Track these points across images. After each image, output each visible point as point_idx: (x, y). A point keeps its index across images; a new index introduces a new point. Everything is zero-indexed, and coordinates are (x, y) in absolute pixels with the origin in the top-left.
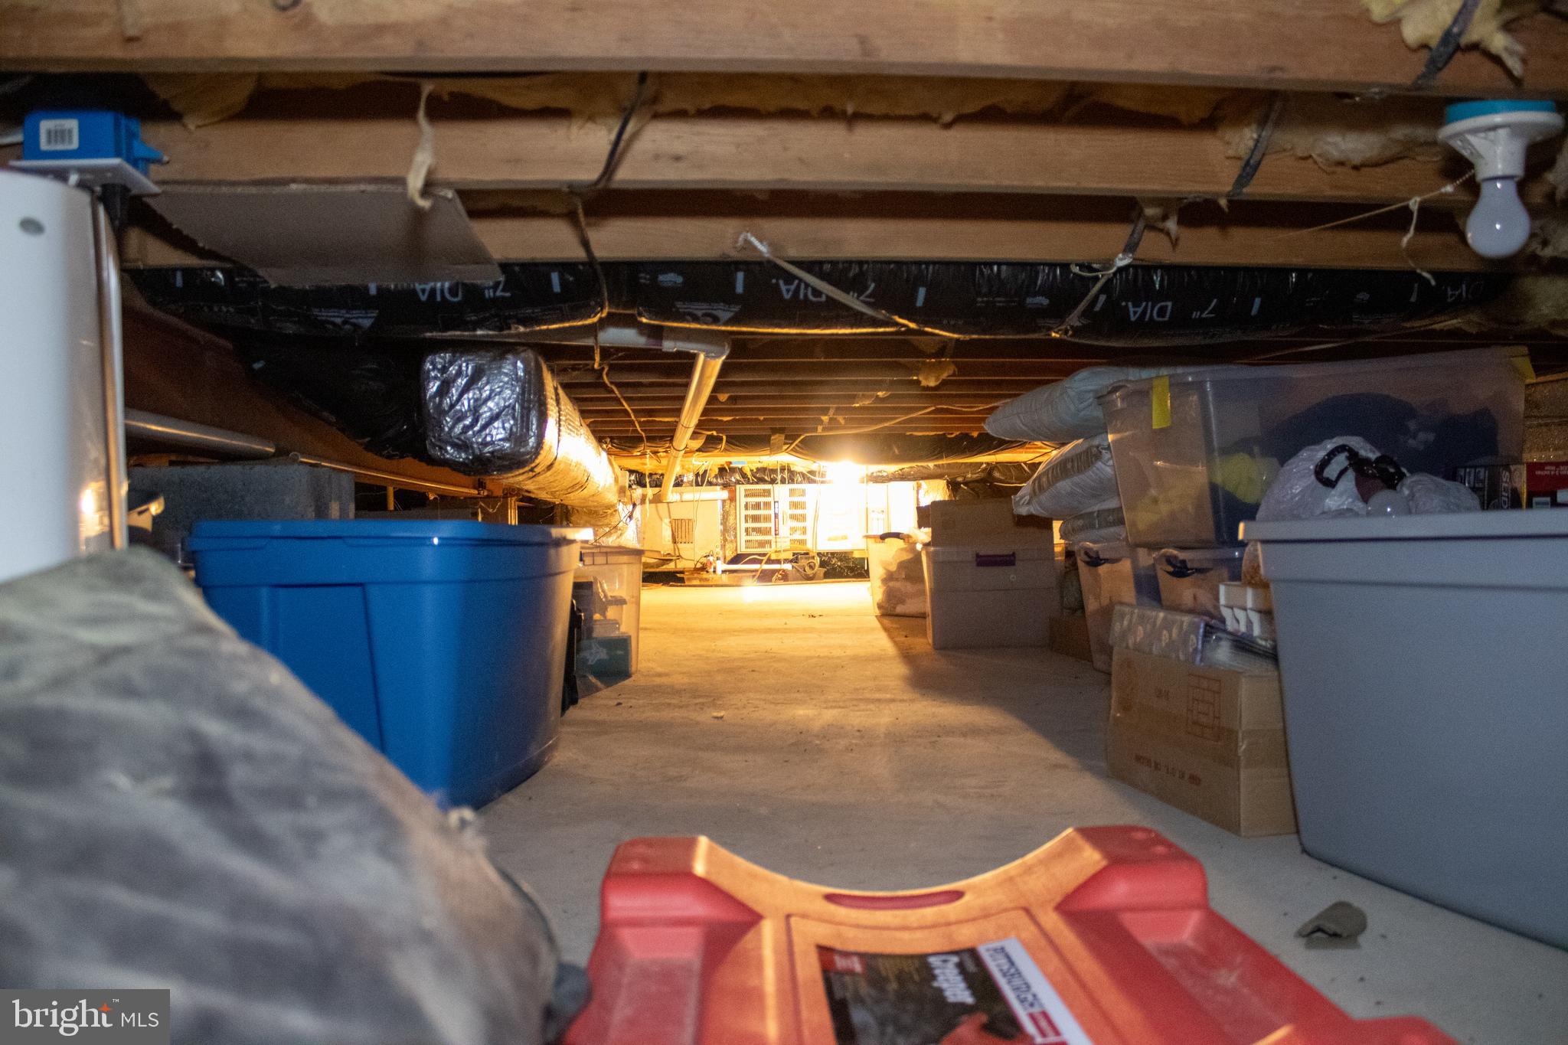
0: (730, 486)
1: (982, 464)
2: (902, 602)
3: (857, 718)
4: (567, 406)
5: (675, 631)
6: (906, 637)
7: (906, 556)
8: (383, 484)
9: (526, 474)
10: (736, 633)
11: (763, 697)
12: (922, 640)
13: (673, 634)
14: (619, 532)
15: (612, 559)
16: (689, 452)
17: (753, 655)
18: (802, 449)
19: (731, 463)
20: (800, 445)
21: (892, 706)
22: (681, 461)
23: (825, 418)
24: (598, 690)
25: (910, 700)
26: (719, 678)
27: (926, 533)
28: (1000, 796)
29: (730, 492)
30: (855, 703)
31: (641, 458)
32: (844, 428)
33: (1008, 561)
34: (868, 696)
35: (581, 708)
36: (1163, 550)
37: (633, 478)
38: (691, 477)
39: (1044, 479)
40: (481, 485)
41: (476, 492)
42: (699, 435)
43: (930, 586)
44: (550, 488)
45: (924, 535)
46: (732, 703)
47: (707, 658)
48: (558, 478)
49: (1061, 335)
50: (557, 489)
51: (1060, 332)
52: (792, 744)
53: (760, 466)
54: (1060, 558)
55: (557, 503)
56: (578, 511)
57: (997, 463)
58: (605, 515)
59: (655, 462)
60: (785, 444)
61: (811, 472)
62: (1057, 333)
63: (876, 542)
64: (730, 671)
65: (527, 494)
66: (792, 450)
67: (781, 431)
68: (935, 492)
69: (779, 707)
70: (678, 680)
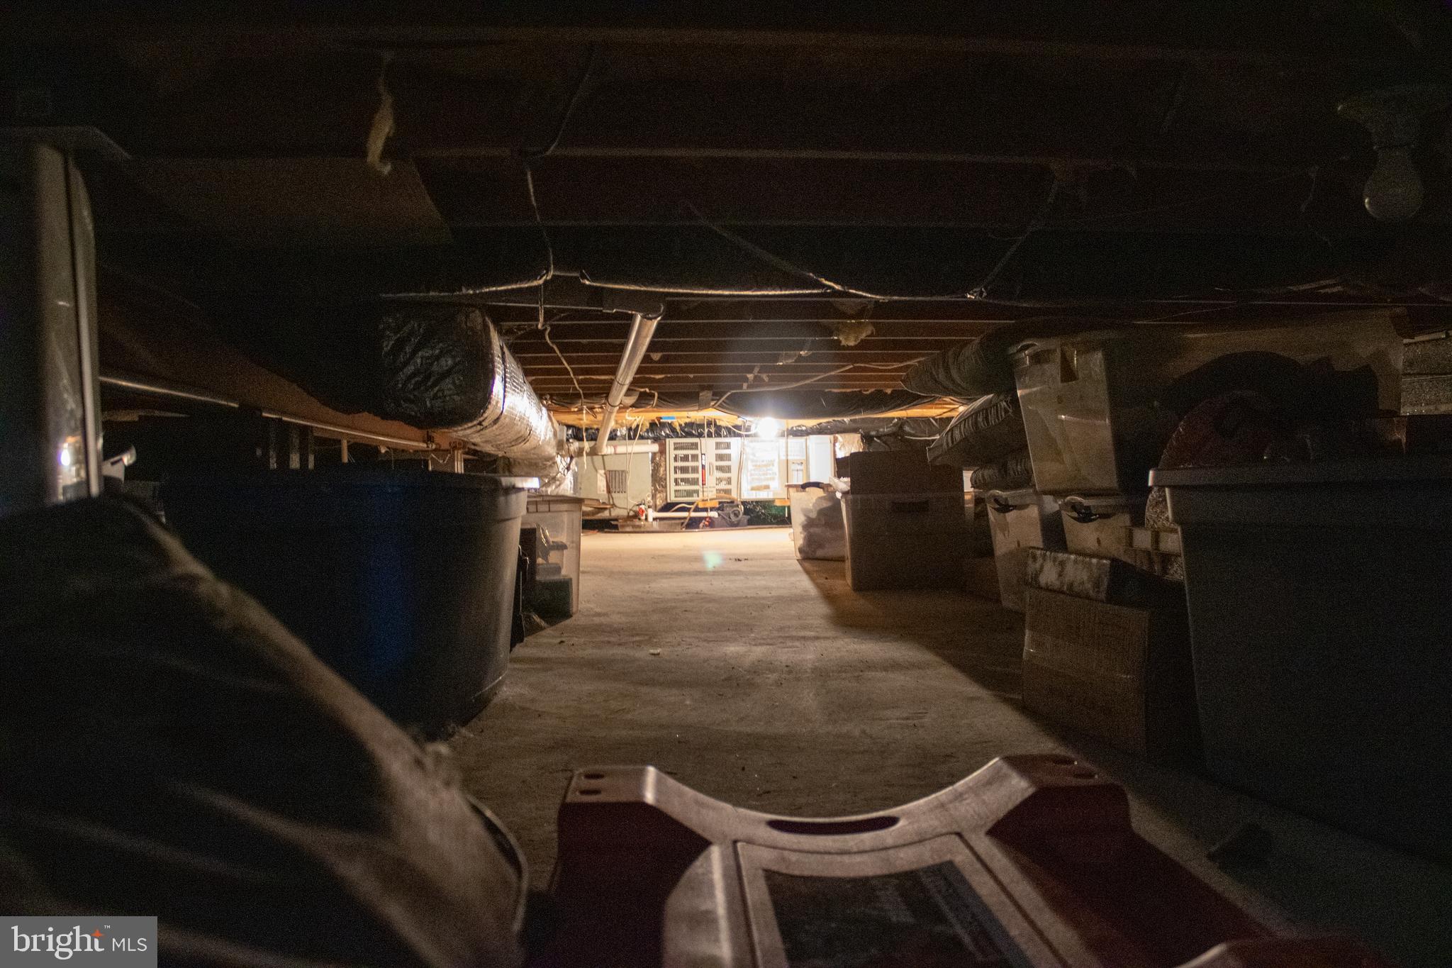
0: (660, 439)
1: (894, 418)
2: (821, 546)
3: (784, 655)
4: (512, 364)
5: (611, 574)
6: (826, 578)
7: (826, 504)
8: (339, 438)
9: (475, 428)
10: (668, 576)
11: (696, 635)
12: (841, 582)
13: (609, 577)
14: (558, 483)
15: (554, 507)
16: (623, 408)
17: (685, 596)
18: (728, 404)
19: (661, 418)
20: (727, 401)
21: (817, 643)
22: (616, 416)
23: (750, 376)
24: (542, 629)
25: (833, 638)
26: (655, 617)
27: (845, 483)
28: (923, 727)
29: (660, 446)
30: (780, 640)
31: (577, 414)
32: (768, 385)
33: (922, 507)
34: (794, 634)
35: (526, 646)
36: (1068, 498)
37: (570, 432)
38: (624, 431)
39: (957, 432)
40: (429, 439)
41: (425, 445)
42: (633, 392)
43: (849, 531)
44: (495, 441)
45: (843, 484)
46: (668, 640)
47: (642, 599)
48: (504, 431)
49: (975, 297)
50: (502, 442)
51: (975, 294)
52: (726, 679)
53: (688, 420)
54: (970, 505)
55: (500, 455)
56: (519, 463)
57: (907, 418)
58: (545, 467)
59: (592, 418)
60: (713, 400)
61: (736, 427)
62: (972, 295)
63: (797, 491)
64: (665, 611)
65: (473, 447)
66: (719, 406)
67: (709, 388)
68: (849, 445)
69: (711, 644)
70: (616, 619)
